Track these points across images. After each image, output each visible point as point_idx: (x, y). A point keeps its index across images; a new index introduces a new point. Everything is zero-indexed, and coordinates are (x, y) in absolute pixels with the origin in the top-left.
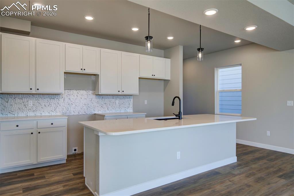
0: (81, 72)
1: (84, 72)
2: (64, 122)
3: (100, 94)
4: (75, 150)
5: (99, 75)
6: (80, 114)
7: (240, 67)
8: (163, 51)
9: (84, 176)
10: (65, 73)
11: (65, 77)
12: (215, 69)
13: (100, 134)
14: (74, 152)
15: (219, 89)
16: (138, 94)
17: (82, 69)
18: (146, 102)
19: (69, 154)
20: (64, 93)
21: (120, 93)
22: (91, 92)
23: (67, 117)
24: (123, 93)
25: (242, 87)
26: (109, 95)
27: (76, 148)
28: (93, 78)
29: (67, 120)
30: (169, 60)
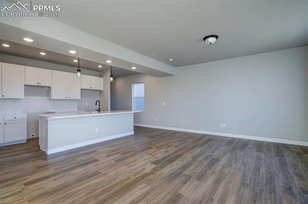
0: (37, 85)
1: (40, 85)
2: (25, 116)
3: (52, 99)
4: (33, 136)
5: (51, 87)
6: (37, 112)
7: (144, 84)
8: (99, 72)
9: (39, 145)
10: (25, 85)
11: (25, 88)
12: (132, 84)
13: (48, 119)
14: (32, 137)
15: (134, 96)
16: (80, 99)
17: (38, 83)
18: (87, 104)
19: (28, 138)
20: (24, 98)
21: (67, 98)
22: (45, 97)
23: (27, 114)
24: (69, 99)
25: (145, 95)
26: (60, 100)
27: (34, 134)
28: (47, 89)
29: (26, 115)
30: (103, 78)
